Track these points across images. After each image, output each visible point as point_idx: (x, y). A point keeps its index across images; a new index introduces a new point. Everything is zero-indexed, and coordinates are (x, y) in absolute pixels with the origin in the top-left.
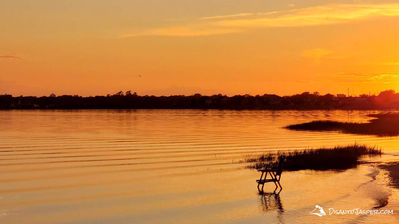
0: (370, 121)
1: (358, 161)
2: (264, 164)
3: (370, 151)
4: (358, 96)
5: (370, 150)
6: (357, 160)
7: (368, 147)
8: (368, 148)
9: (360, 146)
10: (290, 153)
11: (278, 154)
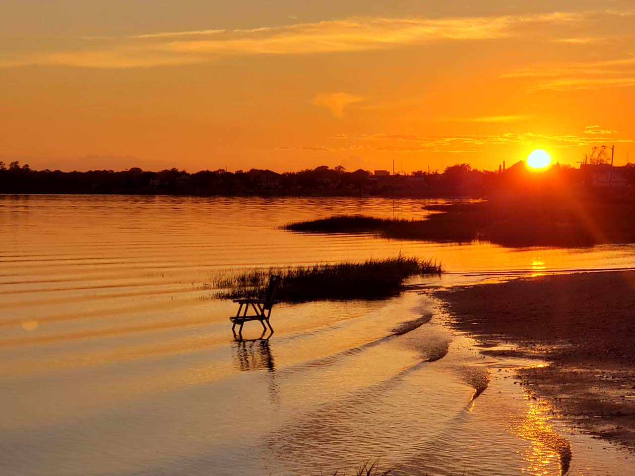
0: (427, 217)
1: (402, 284)
3: (423, 268)
4: (410, 174)
9: (407, 260)
10: (290, 272)
11: (270, 273)
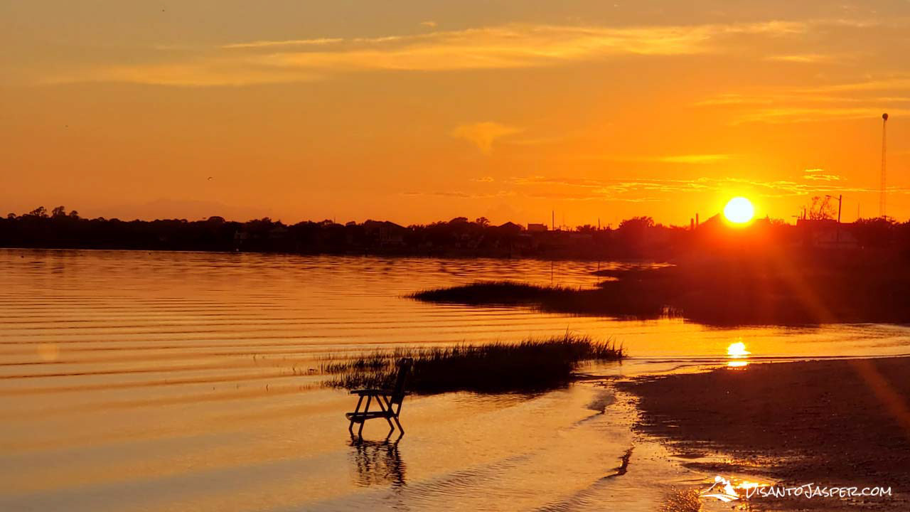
0: (598, 285)
1: (571, 373)
2: (364, 377)
3: (598, 352)
4: (575, 229)
5: (599, 348)
6: (571, 370)
7: (594, 342)
8: (595, 344)
9: (576, 341)
10: (421, 355)
11: (396, 355)
